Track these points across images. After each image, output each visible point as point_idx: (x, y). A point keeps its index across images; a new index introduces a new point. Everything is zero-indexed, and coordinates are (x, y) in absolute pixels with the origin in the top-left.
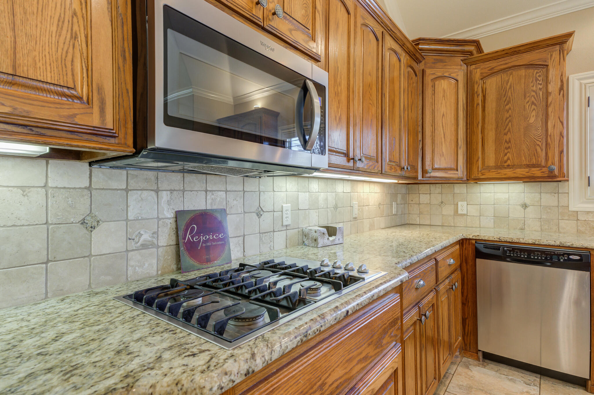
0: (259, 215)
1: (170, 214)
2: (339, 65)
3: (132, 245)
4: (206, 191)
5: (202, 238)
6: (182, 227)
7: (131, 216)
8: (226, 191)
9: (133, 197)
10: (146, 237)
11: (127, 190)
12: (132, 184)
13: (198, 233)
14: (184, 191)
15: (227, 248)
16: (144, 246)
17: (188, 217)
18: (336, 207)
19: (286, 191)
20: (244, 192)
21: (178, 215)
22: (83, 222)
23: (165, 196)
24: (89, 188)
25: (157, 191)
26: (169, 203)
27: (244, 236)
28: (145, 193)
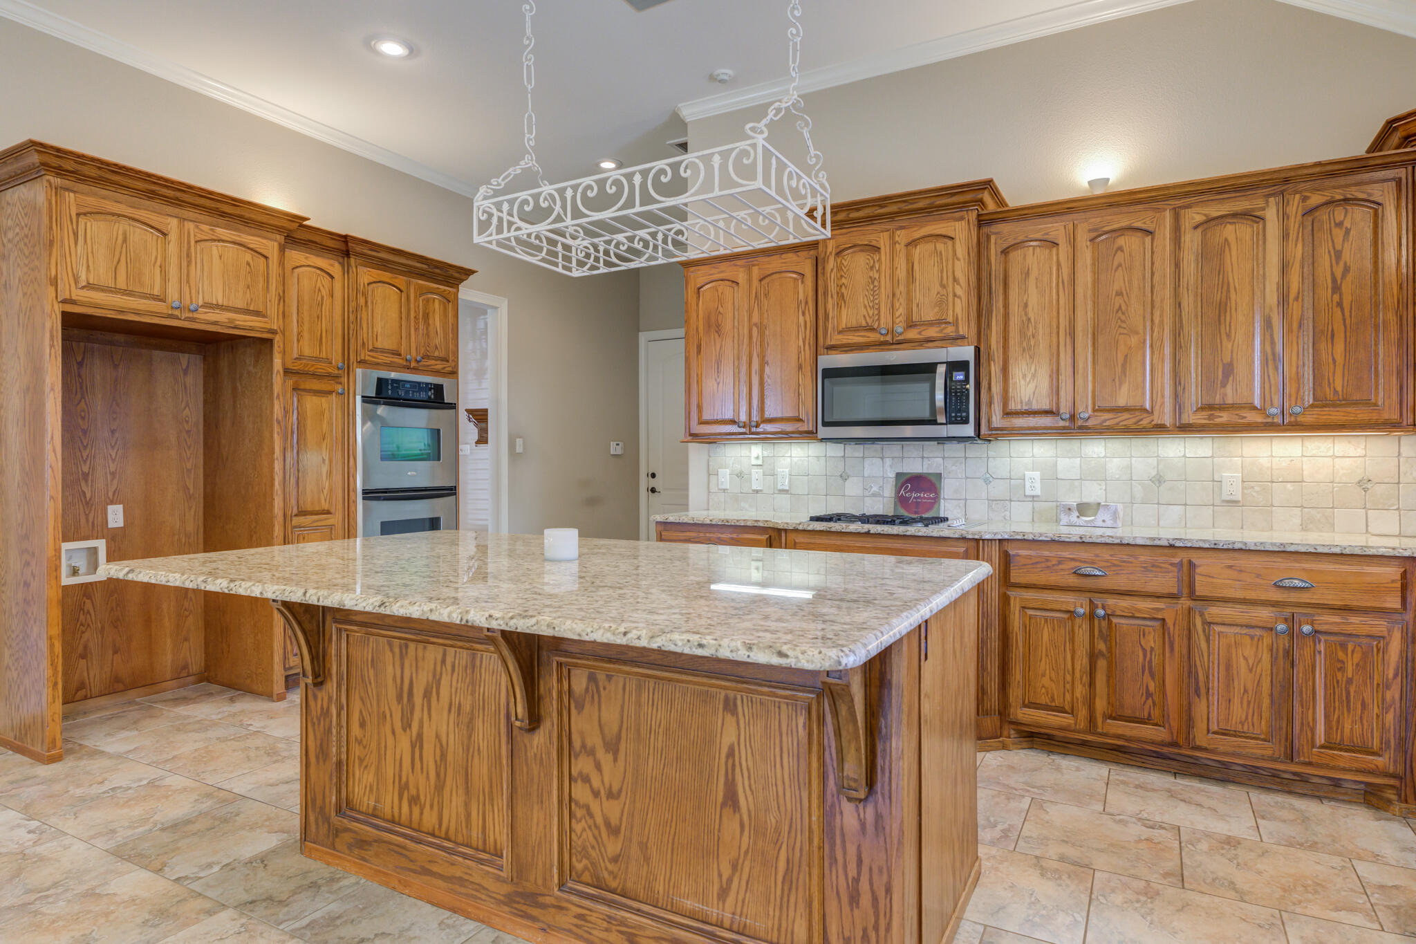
0: (987, 481)
1: (892, 475)
2: (1031, 315)
3: (867, 493)
4: (923, 458)
5: (914, 495)
6: (899, 485)
7: (866, 475)
8: (944, 458)
9: (867, 462)
10: (875, 489)
11: (863, 458)
12: (867, 453)
13: (911, 491)
14: (903, 458)
15: (936, 506)
16: (874, 495)
17: (905, 478)
18: (1159, 480)
19: (1033, 456)
20: (966, 458)
21: (898, 475)
22: (841, 476)
23: (888, 462)
24: (844, 457)
25: (882, 458)
26: (891, 466)
27: (966, 499)
28: (875, 460)
